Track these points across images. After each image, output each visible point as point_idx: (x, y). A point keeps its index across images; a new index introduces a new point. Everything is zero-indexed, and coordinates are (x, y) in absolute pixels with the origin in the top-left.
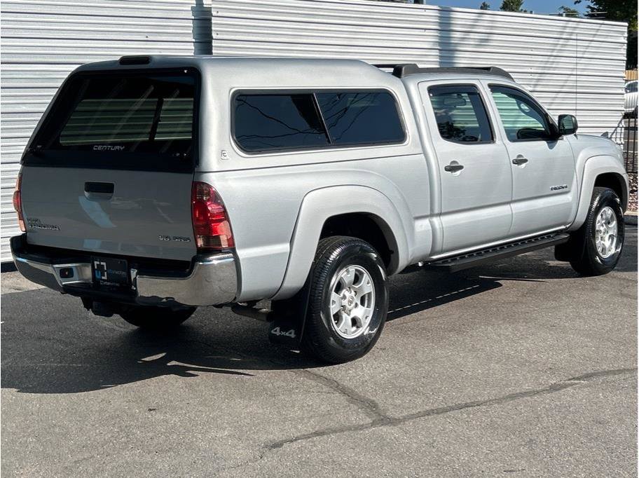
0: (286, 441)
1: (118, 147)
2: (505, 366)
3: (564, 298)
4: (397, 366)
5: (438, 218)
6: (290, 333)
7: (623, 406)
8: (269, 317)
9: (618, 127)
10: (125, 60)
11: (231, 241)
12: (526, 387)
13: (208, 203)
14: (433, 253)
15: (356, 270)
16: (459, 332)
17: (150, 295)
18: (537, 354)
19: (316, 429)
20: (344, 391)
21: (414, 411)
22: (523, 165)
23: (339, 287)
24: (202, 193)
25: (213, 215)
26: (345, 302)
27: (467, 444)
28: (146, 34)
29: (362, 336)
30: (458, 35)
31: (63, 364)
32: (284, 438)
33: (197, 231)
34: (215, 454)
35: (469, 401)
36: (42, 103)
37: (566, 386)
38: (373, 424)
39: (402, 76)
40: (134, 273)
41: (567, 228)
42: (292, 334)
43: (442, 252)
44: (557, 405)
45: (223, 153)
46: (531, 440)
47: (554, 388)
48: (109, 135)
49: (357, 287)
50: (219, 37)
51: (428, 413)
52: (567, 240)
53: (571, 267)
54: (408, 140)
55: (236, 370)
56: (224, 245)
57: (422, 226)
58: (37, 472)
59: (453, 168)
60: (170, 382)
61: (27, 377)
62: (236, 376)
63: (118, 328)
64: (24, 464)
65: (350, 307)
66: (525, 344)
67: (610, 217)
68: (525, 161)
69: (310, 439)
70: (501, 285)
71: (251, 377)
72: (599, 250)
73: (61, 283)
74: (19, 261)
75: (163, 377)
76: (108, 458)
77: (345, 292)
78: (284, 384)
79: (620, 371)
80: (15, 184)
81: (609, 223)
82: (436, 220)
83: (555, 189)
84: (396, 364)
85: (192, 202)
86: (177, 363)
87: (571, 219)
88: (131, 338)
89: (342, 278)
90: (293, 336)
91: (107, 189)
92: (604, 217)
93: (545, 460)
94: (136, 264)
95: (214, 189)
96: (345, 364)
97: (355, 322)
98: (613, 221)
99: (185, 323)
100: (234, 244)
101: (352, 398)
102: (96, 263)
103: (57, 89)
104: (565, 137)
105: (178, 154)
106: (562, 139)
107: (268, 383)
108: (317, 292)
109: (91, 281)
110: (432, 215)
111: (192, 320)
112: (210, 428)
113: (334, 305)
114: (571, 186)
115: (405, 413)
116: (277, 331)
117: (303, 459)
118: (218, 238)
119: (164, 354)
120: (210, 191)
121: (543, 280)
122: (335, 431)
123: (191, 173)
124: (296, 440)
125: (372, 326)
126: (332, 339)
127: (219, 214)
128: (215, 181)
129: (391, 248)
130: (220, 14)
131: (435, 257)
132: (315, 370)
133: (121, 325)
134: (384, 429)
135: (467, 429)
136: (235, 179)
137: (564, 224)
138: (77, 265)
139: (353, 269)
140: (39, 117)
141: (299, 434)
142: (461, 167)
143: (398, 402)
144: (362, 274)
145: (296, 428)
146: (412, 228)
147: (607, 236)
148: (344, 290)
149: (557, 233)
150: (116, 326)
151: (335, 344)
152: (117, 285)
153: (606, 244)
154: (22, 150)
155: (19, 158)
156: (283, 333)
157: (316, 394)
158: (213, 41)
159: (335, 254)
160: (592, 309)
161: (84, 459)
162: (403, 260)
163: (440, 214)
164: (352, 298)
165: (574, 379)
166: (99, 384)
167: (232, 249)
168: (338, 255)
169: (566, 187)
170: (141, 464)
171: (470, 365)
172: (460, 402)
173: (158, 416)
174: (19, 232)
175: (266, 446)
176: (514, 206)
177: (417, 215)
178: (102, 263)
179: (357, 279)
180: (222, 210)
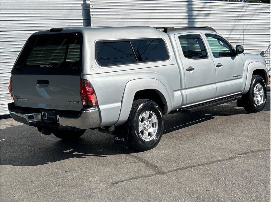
0: (120, 182)
1: (50, 66)
2: (212, 150)
3: (240, 122)
4: (167, 152)
5: (184, 90)
6: (123, 139)
7: (258, 165)
8: (114, 133)
9: (268, 49)
10: (52, 30)
11: (97, 103)
12: (219, 158)
13: (87, 87)
14: (182, 105)
15: (149, 113)
16: (194, 137)
17: (65, 125)
18: (225, 145)
19: (132, 177)
20: (145, 162)
21: (172, 169)
22: (221, 67)
23: (142, 120)
24: (84, 83)
25: (89, 92)
26: (145, 126)
27: (192, 181)
28: (63, 17)
29: (153, 140)
30: (196, 12)
31: (31, 155)
32: (119, 181)
33: (82, 99)
34: (91, 187)
35: (195, 164)
36: (19, 47)
37: (235, 158)
38: (155, 174)
39: (168, 32)
40: (58, 117)
41: (241, 93)
42: (123, 140)
43: (187, 104)
44: (231, 165)
45: (92, 67)
46: (218, 179)
47: (231, 158)
48: (48, 60)
49: (150, 120)
50: (93, 17)
51: (178, 169)
52: (241, 98)
53: (244, 110)
54: (170, 58)
55: (101, 155)
56: (94, 104)
57: (177, 94)
58: (21, 196)
59: (190, 69)
60: (74, 160)
61: (16, 160)
62: (101, 157)
63: (53, 140)
64: (15, 193)
65: (148, 128)
66: (221, 141)
67: (260, 88)
68: (221, 65)
69: (129, 181)
70: (214, 118)
71: (107, 158)
72: (256, 102)
73: (29, 121)
74: (12, 113)
75: (71, 158)
76: (49, 190)
77: (145, 122)
78: (121, 160)
79: (259, 151)
80: (9, 81)
81: (260, 90)
82: (183, 91)
83: (235, 77)
84: (167, 151)
85: (80, 87)
86: (77, 153)
87: (243, 89)
88: (59, 144)
89: (143, 116)
90: (124, 140)
91: (46, 83)
92: (258, 88)
93: (223, 186)
94: (59, 113)
95: (89, 82)
96: (146, 151)
97: (150, 134)
98: (261, 89)
99: (81, 137)
100: (98, 104)
101: (148, 164)
102: (43, 113)
103: (26, 41)
104: (239, 55)
105: (74, 68)
106: (238, 56)
107: (114, 160)
108: (133, 122)
109: (41, 120)
110: (182, 89)
111: (84, 136)
112: (89, 177)
113: (141, 127)
114: (242, 75)
115: (169, 170)
116: (117, 139)
117: (126, 188)
118: (91, 101)
119: (72, 150)
120: (87, 83)
121: (232, 115)
122: (139, 177)
123: (79, 75)
124: (124, 181)
125: (157, 135)
126: (140, 141)
127: (91, 92)
128: (89, 78)
129: (164, 104)
130: (93, 7)
131: (183, 107)
132: (133, 154)
133: (55, 139)
134: (160, 176)
135: (193, 175)
136: (97, 77)
137: (240, 91)
138: (35, 114)
139: (148, 112)
140: (18, 53)
141: (125, 179)
142: (193, 69)
143: (166, 165)
144: (152, 114)
145: (124, 176)
146: (173, 95)
147: (259, 96)
148: (145, 121)
149: (237, 95)
150: (52, 139)
151: (142, 143)
152: (52, 121)
153: (259, 99)
154: (12, 67)
155: (10, 71)
156: (120, 139)
157: (133, 163)
158: (91, 19)
159: (140, 106)
160: (251, 127)
161: (39, 190)
162: (170, 108)
163: (185, 89)
164: (148, 124)
165: (239, 154)
166: (45, 162)
167: (97, 105)
168: (141, 107)
169: (240, 76)
170: (62, 192)
171: (197, 150)
172: (191, 165)
173: (69, 174)
174: (11, 101)
175: (112, 184)
176: (217, 84)
177: (175, 89)
178: (45, 113)
179: (150, 117)
180: (93, 90)
